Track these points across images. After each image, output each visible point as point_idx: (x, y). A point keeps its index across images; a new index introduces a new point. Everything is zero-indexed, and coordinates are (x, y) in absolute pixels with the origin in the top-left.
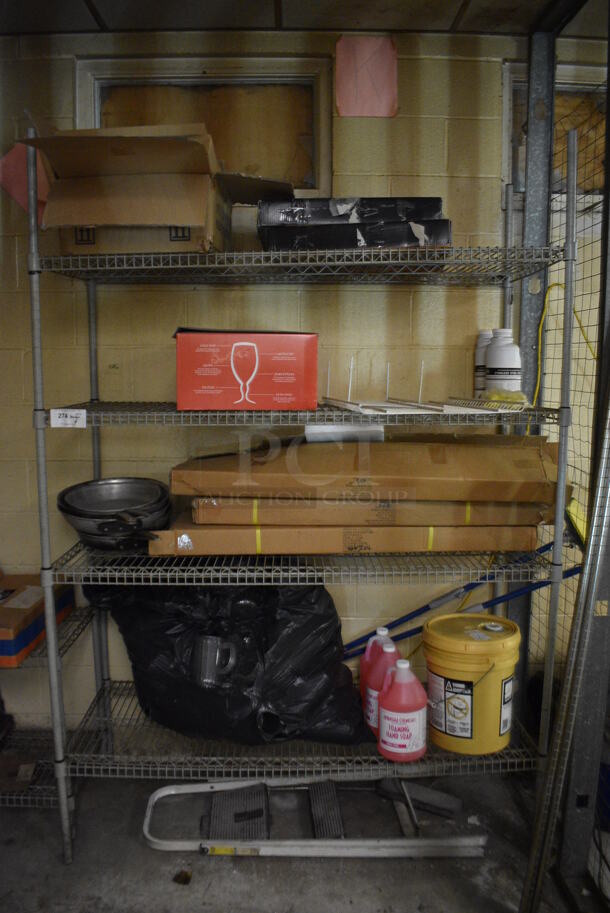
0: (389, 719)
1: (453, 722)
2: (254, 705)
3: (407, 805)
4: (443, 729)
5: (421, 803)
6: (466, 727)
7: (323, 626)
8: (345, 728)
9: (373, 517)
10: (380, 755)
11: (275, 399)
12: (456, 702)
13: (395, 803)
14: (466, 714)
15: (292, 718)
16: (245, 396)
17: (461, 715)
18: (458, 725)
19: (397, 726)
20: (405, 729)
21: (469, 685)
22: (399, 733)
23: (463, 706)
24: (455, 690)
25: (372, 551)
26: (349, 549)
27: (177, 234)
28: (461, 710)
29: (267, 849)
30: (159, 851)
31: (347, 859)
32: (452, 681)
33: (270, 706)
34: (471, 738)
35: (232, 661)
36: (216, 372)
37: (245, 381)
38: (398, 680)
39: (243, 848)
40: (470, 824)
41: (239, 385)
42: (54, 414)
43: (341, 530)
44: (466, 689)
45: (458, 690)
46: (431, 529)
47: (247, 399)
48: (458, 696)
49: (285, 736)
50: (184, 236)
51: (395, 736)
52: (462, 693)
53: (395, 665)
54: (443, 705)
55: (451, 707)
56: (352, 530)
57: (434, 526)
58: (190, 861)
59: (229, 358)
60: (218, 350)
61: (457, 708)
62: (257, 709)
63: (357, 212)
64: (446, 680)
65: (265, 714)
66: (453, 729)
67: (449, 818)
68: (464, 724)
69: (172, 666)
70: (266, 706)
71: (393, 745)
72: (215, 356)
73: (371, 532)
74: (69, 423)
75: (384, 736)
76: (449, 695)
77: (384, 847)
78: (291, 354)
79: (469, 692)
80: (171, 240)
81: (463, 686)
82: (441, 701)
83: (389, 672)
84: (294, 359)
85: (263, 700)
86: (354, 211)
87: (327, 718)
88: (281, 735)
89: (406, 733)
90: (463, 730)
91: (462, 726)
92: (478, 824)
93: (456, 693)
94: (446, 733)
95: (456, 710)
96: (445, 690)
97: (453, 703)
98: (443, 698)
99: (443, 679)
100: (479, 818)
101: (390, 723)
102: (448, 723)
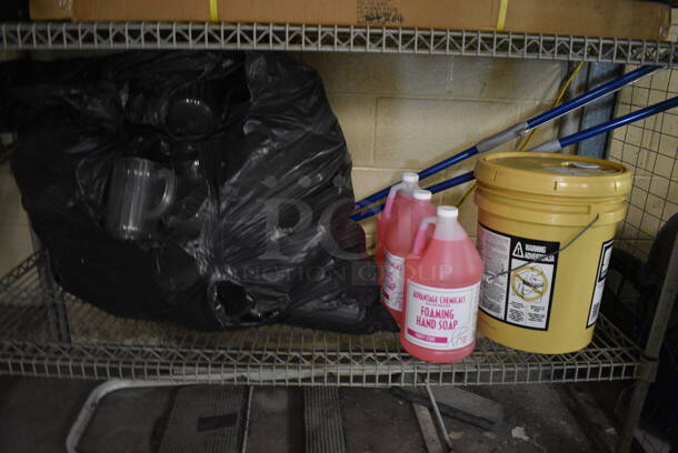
0: (421, 297)
1: (521, 305)
2: (202, 268)
3: (431, 410)
4: (502, 316)
5: (451, 409)
6: (541, 313)
7: (321, 153)
8: (352, 311)
10: (403, 351)
12: (526, 274)
13: (416, 406)
14: (541, 293)
15: (264, 291)
17: (534, 295)
18: (526, 310)
19: (435, 308)
20: (447, 314)
21: (553, 248)
22: (437, 320)
23: (540, 280)
24: (528, 256)
26: (368, 18)
28: (535, 287)
32: (525, 241)
33: (229, 272)
34: (546, 329)
35: (167, 198)
38: (438, 236)
40: (516, 438)
44: (548, 253)
45: (533, 256)
49: (257, 319)
51: (430, 324)
52: (539, 261)
53: (435, 214)
54: (504, 279)
55: (517, 283)
61: (528, 284)
62: (207, 276)
64: (514, 240)
65: (222, 286)
66: (519, 316)
67: (487, 430)
68: (537, 309)
69: (71, 204)
70: (223, 272)
71: (425, 338)
75: (411, 323)
76: (516, 263)
79: (552, 259)
81: (542, 249)
82: (503, 273)
83: (424, 226)
85: (216, 261)
87: (324, 294)
88: (250, 318)
89: (449, 320)
90: (533, 317)
91: (533, 312)
92: (526, 438)
93: (530, 261)
94: (505, 321)
95: (526, 287)
96: (511, 257)
97: (523, 276)
98: (506, 269)
99: (509, 239)
100: (526, 430)
101: (423, 303)
102: (510, 307)
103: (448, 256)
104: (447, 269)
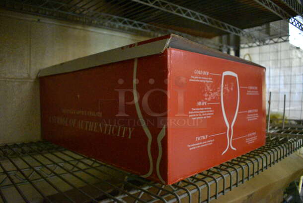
16: (230, 143)
36: (210, 114)
37: (230, 123)
41: (227, 129)
47: (232, 147)
59: (220, 93)
60: (210, 80)
72: (208, 88)
78: (256, 88)
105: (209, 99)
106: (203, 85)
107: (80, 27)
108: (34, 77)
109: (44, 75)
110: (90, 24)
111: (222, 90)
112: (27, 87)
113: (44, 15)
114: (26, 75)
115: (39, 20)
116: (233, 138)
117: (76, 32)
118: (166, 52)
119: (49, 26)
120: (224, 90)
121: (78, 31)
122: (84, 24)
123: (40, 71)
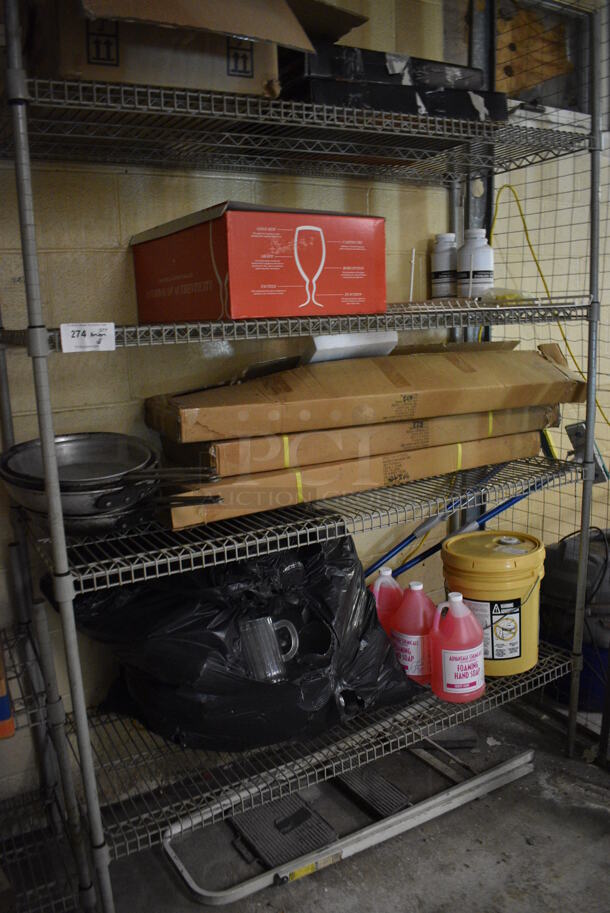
0: (456, 659)
1: (502, 645)
2: (332, 686)
4: (490, 656)
6: (515, 647)
9: (408, 440)
11: (344, 300)
12: (504, 624)
13: (414, 751)
14: (514, 633)
16: (311, 297)
17: (509, 636)
18: (507, 647)
19: (466, 664)
20: (475, 665)
21: (517, 603)
22: (469, 671)
23: (512, 625)
24: (503, 612)
25: (411, 479)
26: (390, 480)
27: (236, 66)
28: (510, 630)
29: (349, 848)
30: (221, 906)
31: (422, 827)
32: (500, 603)
34: (520, 656)
36: (278, 266)
37: (311, 278)
39: (321, 859)
41: (305, 282)
42: (66, 330)
43: (381, 458)
44: (515, 607)
45: (506, 611)
46: (460, 446)
47: (314, 301)
48: (507, 616)
50: (245, 71)
51: (465, 676)
52: (511, 613)
53: (447, 599)
54: (488, 630)
55: (498, 631)
56: (390, 457)
57: (461, 443)
58: (266, 901)
59: (292, 247)
60: (278, 236)
61: (505, 630)
62: (334, 690)
63: (409, 72)
64: (492, 604)
65: (343, 693)
67: (471, 748)
68: (513, 644)
70: (342, 684)
71: (463, 686)
72: (276, 243)
73: (409, 458)
74: (89, 344)
75: (449, 679)
76: (495, 618)
77: (454, 797)
78: (360, 242)
79: (518, 610)
80: (229, 75)
81: (511, 605)
82: (487, 627)
83: (440, 610)
84: (362, 248)
86: (406, 71)
89: (476, 669)
90: (512, 651)
91: (511, 647)
92: (499, 743)
93: (505, 614)
94: (493, 659)
95: (505, 632)
96: (492, 615)
97: (502, 625)
98: (489, 623)
99: (489, 604)
100: (495, 738)
101: (458, 663)
102: (495, 648)
103: (463, 626)
104: (465, 635)
105: (277, 252)
106: (269, 240)
107: (179, 174)
108: (126, 246)
109: (137, 242)
110: (194, 168)
111: (296, 245)
112: (119, 259)
113: (133, 163)
114: (116, 244)
115: (126, 171)
116: (316, 293)
117: (176, 181)
118: (224, 216)
119: (138, 178)
120: (299, 245)
121: (177, 180)
122: (185, 168)
123: (133, 237)
